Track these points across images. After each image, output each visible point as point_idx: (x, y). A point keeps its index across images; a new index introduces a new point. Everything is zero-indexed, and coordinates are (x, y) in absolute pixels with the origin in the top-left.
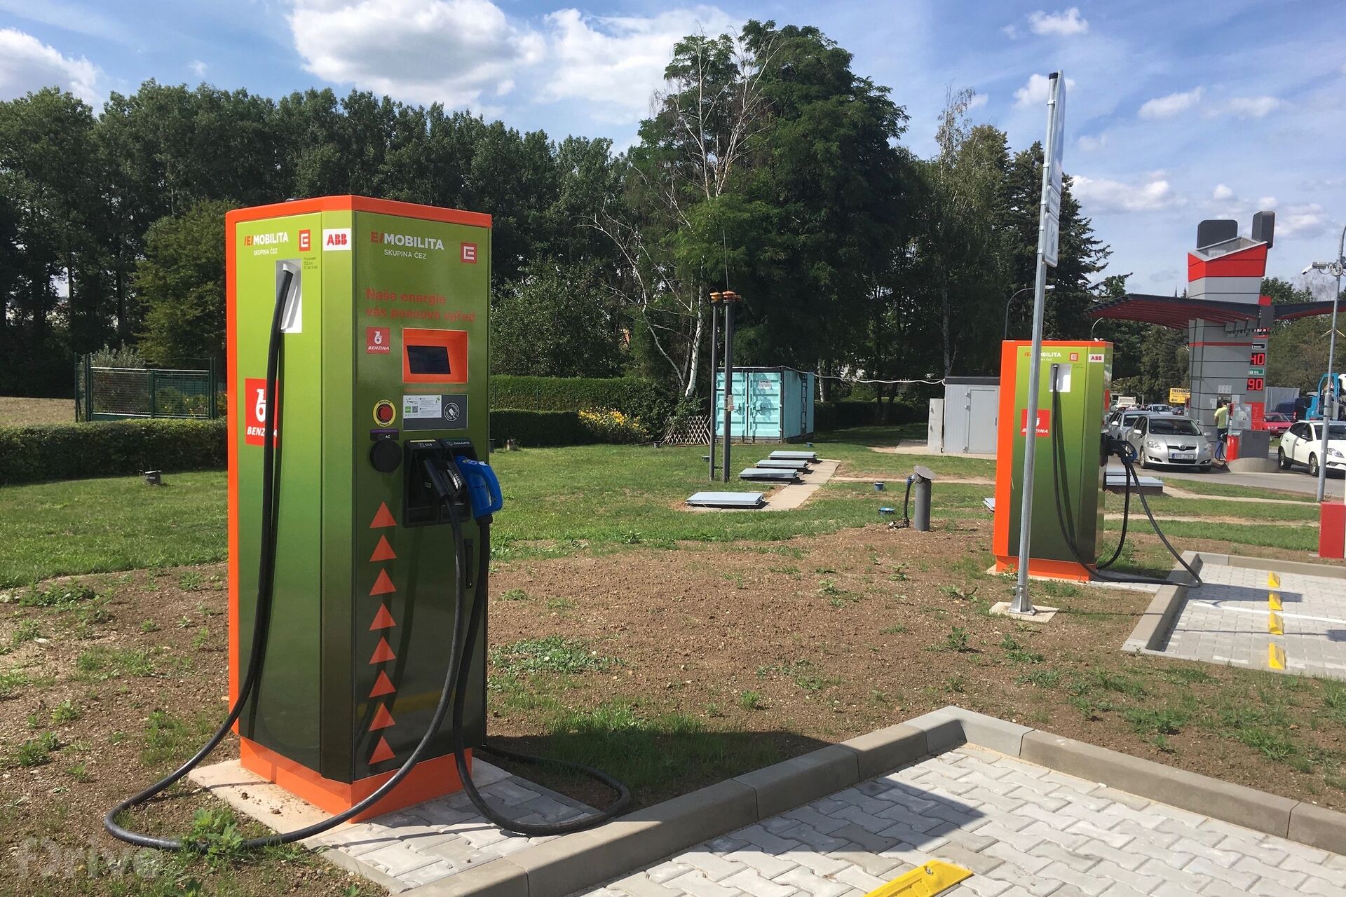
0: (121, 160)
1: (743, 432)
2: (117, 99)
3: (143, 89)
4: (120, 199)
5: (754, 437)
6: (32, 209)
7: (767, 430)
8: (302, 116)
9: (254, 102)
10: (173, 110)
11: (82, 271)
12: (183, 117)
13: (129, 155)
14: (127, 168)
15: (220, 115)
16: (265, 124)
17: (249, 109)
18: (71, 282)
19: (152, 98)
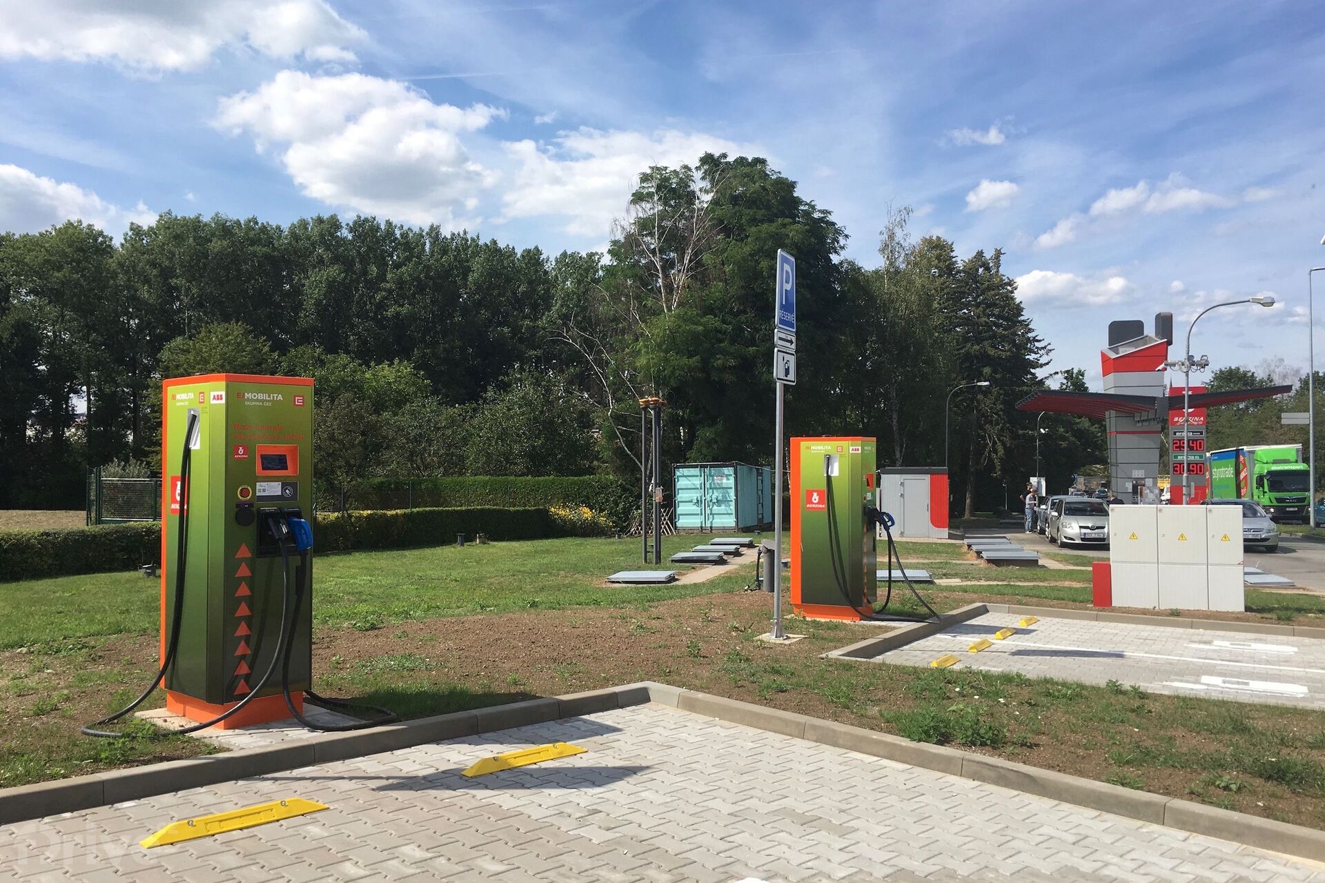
0: (139, 285)
1: (702, 523)
2: (136, 230)
3: (160, 220)
4: (137, 321)
5: (711, 527)
6: (54, 333)
7: (723, 521)
8: (309, 240)
9: (264, 229)
10: (188, 237)
11: (100, 390)
12: (197, 245)
13: (147, 281)
14: (144, 293)
15: (233, 242)
16: (274, 249)
17: (260, 235)
18: (89, 400)
19: (169, 228)
